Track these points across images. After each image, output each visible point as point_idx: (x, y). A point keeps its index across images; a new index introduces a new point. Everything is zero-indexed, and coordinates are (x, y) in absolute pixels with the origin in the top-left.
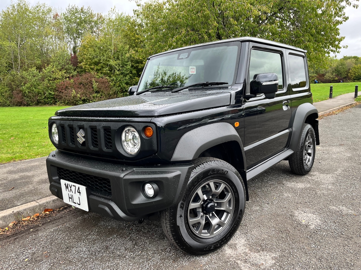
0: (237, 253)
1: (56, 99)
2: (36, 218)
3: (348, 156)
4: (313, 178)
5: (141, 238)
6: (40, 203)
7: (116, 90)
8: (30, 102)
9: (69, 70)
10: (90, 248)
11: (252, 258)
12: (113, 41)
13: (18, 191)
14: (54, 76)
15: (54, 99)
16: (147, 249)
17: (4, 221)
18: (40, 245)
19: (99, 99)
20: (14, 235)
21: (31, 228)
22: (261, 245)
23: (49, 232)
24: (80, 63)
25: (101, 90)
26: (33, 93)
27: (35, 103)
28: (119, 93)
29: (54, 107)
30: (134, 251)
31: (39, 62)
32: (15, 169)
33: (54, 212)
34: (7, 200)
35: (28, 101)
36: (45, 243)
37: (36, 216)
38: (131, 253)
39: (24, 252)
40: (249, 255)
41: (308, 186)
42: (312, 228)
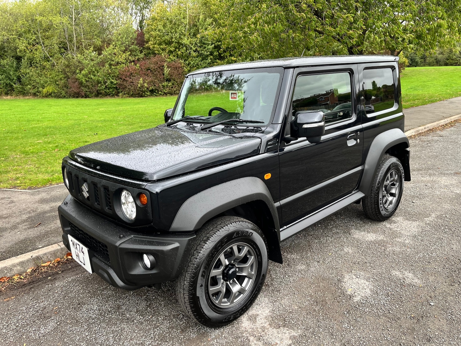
0: (255, 327)
1: (118, 90)
2: (56, 264)
3: (456, 193)
4: (393, 226)
5: (158, 299)
6: (62, 246)
8: (88, 93)
9: (133, 51)
10: (102, 306)
11: (269, 335)
12: (187, 13)
13: (44, 228)
14: (116, 59)
15: (116, 89)
16: (159, 313)
17: (22, 267)
18: (53, 298)
19: (170, 90)
20: (31, 284)
21: (49, 276)
23: (66, 282)
24: (147, 42)
25: (173, 78)
26: (91, 82)
27: (94, 94)
29: (116, 99)
30: (145, 314)
31: (98, 43)
32: (48, 197)
34: (30, 240)
35: (87, 92)
36: (59, 296)
37: (57, 261)
38: (141, 317)
39: (36, 305)
40: (266, 331)
41: (380, 238)
42: (355, 301)
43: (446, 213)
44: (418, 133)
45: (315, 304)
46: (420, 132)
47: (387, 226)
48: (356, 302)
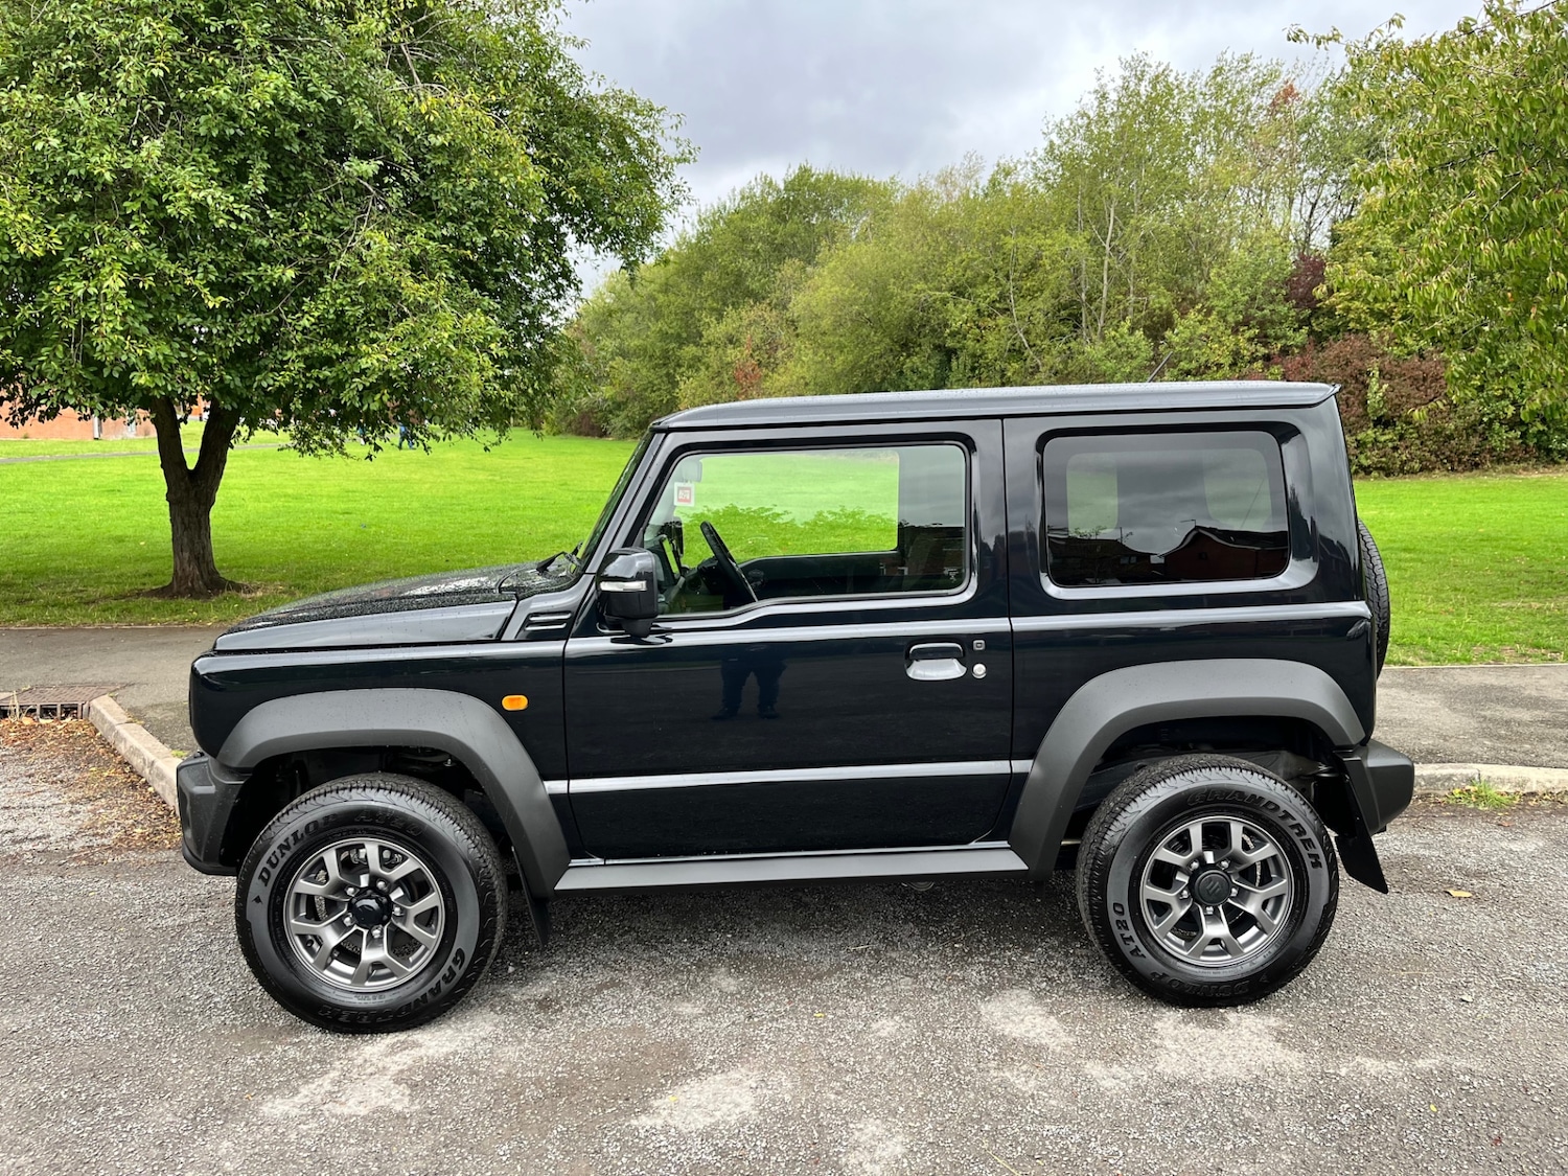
7: (1483, 415)
9: (1273, 324)
25: (1404, 414)
28: (1496, 425)
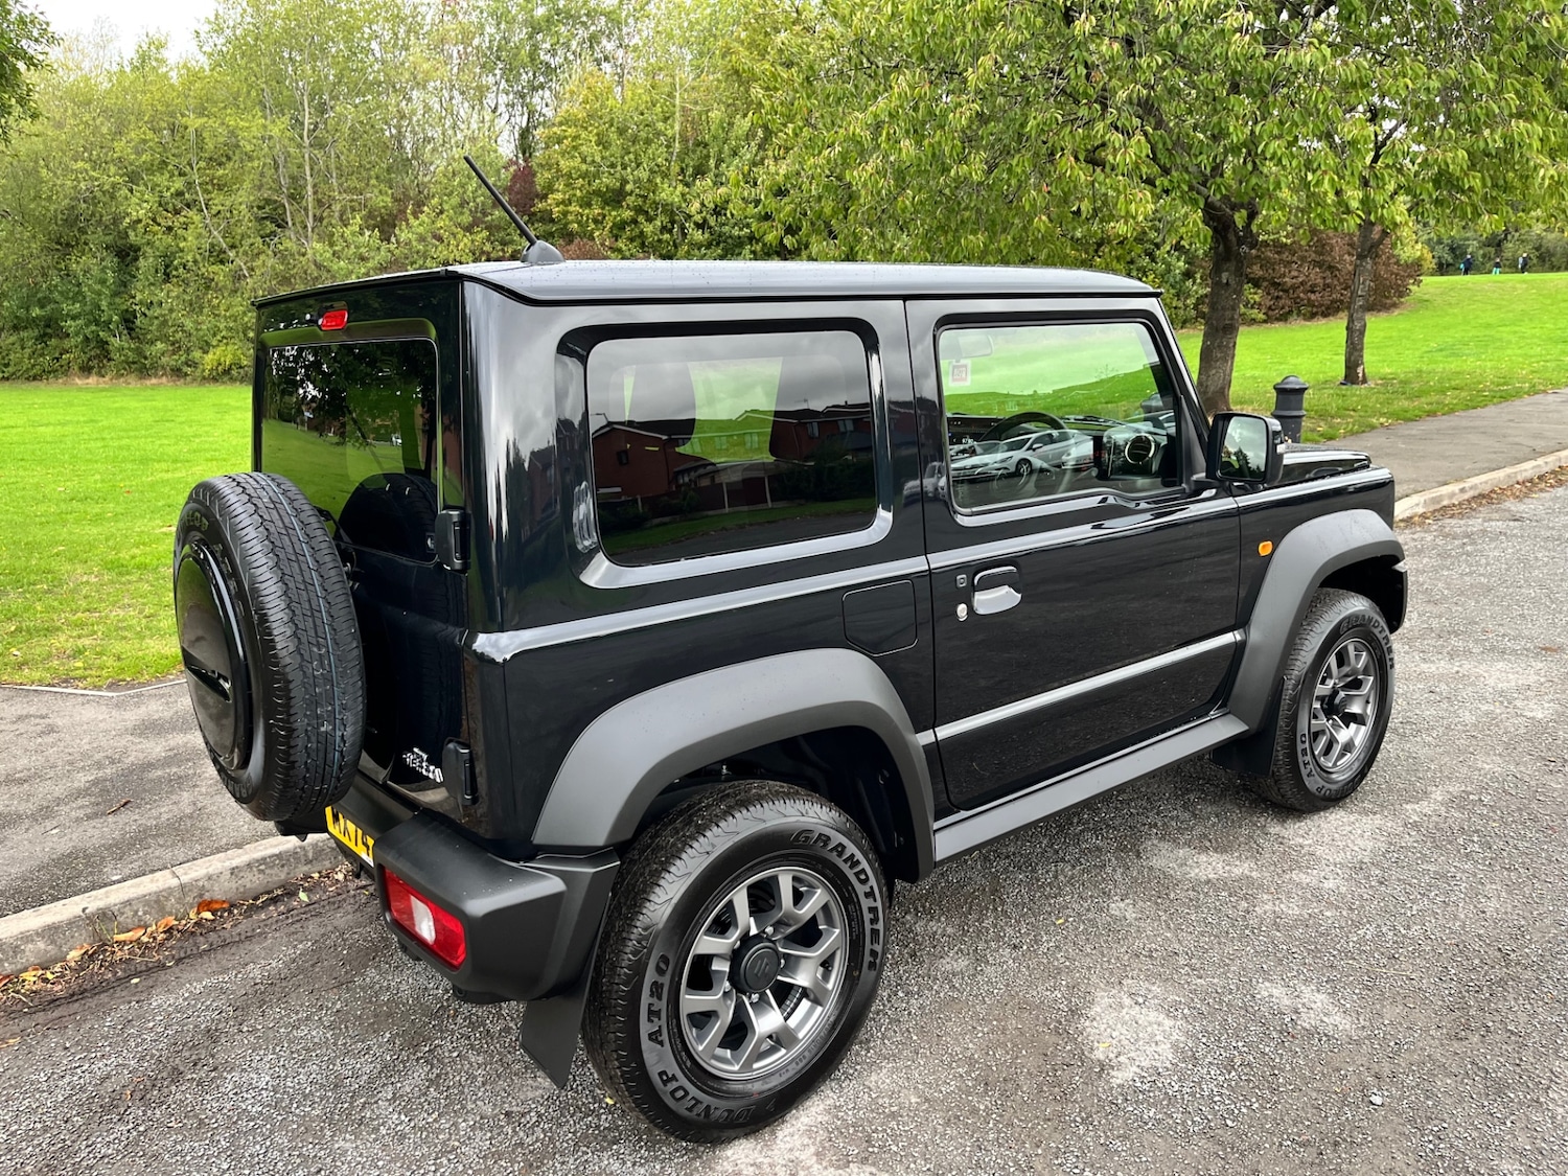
2: (161, 937)
5: (467, 1058)
6: (185, 879)
9: (499, 228)
10: (286, 1077)
12: (677, 102)
13: (137, 817)
16: (463, 1107)
17: (53, 942)
18: (137, 1046)
20: (75, 998)
21: (137, 974)
22: (870, 1136)
23: (186, 995)
30: (417, 1109)
31: (382, 200)
33: (230, 912)
34: (86, 856)
36: (155, 1041)
37: (166, 925)
38: (403, 1117)
39: (80, 1066)
41: (1237, 871)
42: (1115, 1082)
43: (1484, 788)
44: (1438, 507)
45: (981, 1088)
46: (1445, 503)
47: (1272, 830)
48: (1119, 1086)
